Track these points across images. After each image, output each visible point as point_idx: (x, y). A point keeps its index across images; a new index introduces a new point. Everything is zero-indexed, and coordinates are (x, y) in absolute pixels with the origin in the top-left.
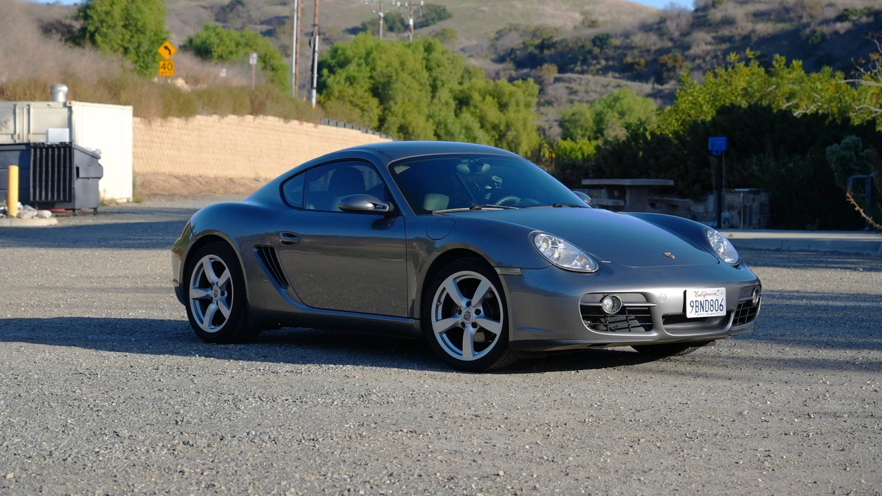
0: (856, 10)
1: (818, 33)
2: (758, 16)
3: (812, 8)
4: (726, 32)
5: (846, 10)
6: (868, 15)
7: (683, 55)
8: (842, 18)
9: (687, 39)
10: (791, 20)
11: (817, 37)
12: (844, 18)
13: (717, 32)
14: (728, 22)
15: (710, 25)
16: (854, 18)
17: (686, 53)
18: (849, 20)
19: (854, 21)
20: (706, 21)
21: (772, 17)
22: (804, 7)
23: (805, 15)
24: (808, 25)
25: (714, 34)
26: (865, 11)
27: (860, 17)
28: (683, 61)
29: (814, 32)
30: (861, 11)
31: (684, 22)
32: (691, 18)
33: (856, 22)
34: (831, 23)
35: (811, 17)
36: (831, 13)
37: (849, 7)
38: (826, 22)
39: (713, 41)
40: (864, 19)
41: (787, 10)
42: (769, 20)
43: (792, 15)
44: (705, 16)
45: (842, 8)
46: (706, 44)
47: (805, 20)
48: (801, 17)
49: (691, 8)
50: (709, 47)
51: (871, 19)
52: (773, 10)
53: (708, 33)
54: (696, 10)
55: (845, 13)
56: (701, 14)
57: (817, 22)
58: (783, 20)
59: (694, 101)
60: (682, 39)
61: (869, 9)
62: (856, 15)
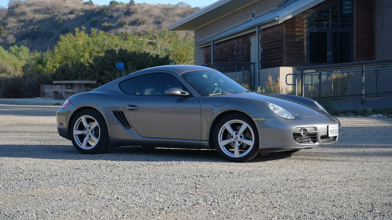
0: (77, 10)
1: (62, 19)
2: (36, 11)
3: (59, 8)
4: (22, 18)
5: (73, 9)
6: (83, 12)
7: (4, 27)
8: (71, 13)
9: (6, 21)
10: (50, 13)
11: (61, 21)
12: (72, 13)
13: (18, 18)
14: (23, 13)
15: (15, 15)
16: (77, 13)
17: (5, 27)
18: (75, 14)
19: (76, 14)
20: (14, 13)
21: (42, 12)
22: (55, 8)
23: (56, 11)
24: (57, 15)
25: (17, 19)
26: (81, 10)
27: (79, 12)
28: (4, 30)
29: (60, 18)
30: (80, 10)
31: (4, 14)
32: (7, 12)
33: (78, 15)
34: (67, 15)
35: (59, 12)
36: (67, 11)
37: (74, 8)
38: (65, 14)
39: (17, 22)
40: (81, 14)
41: (48, 9)
42: (41, 13)
43: (50, 11)
44: (13, 11)
45: (71, 9)
46: (14, 23)
47: (56, 14)
48: (54, 12)
49: (7, 7)
50: (15, 24)
51: (84, 13)
52: (42, 9)
53: (15, 18)
54: (9, 8)
55: (73, 11)
56: (11, 10)
57: (61, 14)
58: (47, 14)
59: (66, 48)
60: (3, 20)
61: (83, 9)
62: (77, 12)
